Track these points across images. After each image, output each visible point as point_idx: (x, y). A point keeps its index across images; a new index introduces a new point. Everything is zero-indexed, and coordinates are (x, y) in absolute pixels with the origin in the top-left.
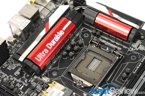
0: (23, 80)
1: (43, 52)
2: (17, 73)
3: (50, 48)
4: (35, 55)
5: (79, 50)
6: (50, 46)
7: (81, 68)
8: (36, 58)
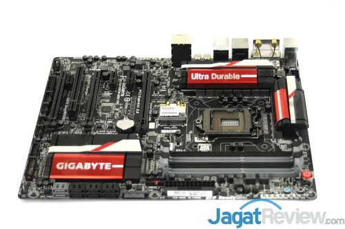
0: (171, 87)
1: (203, 76)
2: (176, 80)
3: (212, 78)
4: (194, 72)
5: (235, 104)
6: (214, 76)
7: (217, 117)
8: (192, 75)
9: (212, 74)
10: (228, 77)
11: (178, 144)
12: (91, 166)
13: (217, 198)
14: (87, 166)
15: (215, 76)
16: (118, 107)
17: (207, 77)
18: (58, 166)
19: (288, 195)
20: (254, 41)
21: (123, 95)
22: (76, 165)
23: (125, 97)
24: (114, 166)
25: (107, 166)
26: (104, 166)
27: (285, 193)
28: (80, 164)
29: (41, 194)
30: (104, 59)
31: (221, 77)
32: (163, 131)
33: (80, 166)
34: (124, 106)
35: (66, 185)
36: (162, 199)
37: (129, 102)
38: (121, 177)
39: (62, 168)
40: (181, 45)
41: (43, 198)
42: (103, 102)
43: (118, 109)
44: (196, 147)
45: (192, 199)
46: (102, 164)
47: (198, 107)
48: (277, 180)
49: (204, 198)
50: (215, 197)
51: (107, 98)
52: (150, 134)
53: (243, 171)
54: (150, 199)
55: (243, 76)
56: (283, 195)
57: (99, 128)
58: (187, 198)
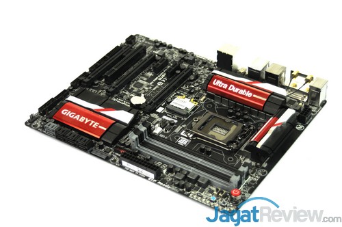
1: (223, 84)
3: (229, 89)
6: (231, 88)
8: (215, 80)
9: (231, 86)
10: (242, 92)
11: (166, 131)
12: (85, 121)
13: (156, 183)
14: (82, 119)
15: (233, 88)
16: (148, 86)
17: (225, 86)
18: (62, 112)
19: (212, 204)
20: (292, 72)
21: (160, 79)
22: (75, 116)
23: (160, 81)
24: (100, 127)
25: (95, 125)
26: (93, 124)
27: (211, 201)
28: (79, 116)
29: (40, 128)
30: (170, 47)
31: (237, 90)
32: (164, 117)
33: (77, 117)
34: (153, 87)
35: (56, 126)
36: (117, 166)
37: (160, 86)
38: (99, 137)
39: (64, 114)
40: (224, 54)
41: (39, 131)
42: (141, 79)
43: (146, 88)
44: (178, 138)
45: (138, 175)
46: (93, 122)
47: (208, 109)
48: (214, 189)
49: (147, 178)
50: (155, 181)
51: (147, 77)
52: (153, 115)
53: (192, 169)
54: (109, 162)
55: (254, 96)
56: (208, 202)
57: (121, 97)
58: (135, 173)
